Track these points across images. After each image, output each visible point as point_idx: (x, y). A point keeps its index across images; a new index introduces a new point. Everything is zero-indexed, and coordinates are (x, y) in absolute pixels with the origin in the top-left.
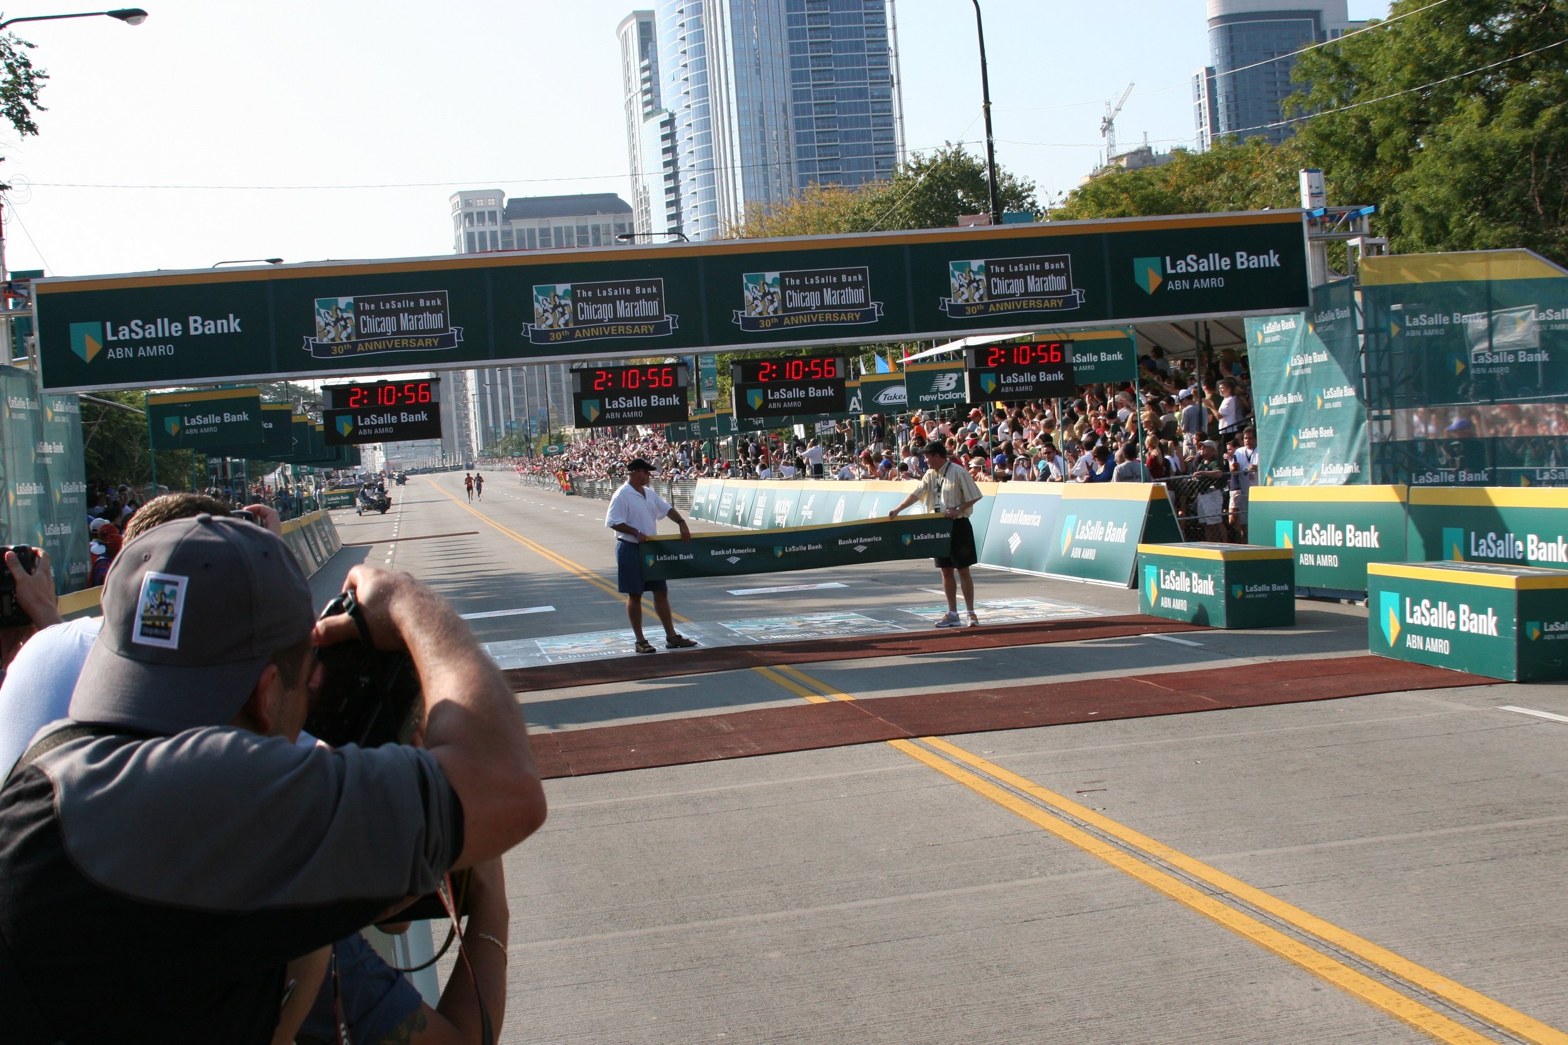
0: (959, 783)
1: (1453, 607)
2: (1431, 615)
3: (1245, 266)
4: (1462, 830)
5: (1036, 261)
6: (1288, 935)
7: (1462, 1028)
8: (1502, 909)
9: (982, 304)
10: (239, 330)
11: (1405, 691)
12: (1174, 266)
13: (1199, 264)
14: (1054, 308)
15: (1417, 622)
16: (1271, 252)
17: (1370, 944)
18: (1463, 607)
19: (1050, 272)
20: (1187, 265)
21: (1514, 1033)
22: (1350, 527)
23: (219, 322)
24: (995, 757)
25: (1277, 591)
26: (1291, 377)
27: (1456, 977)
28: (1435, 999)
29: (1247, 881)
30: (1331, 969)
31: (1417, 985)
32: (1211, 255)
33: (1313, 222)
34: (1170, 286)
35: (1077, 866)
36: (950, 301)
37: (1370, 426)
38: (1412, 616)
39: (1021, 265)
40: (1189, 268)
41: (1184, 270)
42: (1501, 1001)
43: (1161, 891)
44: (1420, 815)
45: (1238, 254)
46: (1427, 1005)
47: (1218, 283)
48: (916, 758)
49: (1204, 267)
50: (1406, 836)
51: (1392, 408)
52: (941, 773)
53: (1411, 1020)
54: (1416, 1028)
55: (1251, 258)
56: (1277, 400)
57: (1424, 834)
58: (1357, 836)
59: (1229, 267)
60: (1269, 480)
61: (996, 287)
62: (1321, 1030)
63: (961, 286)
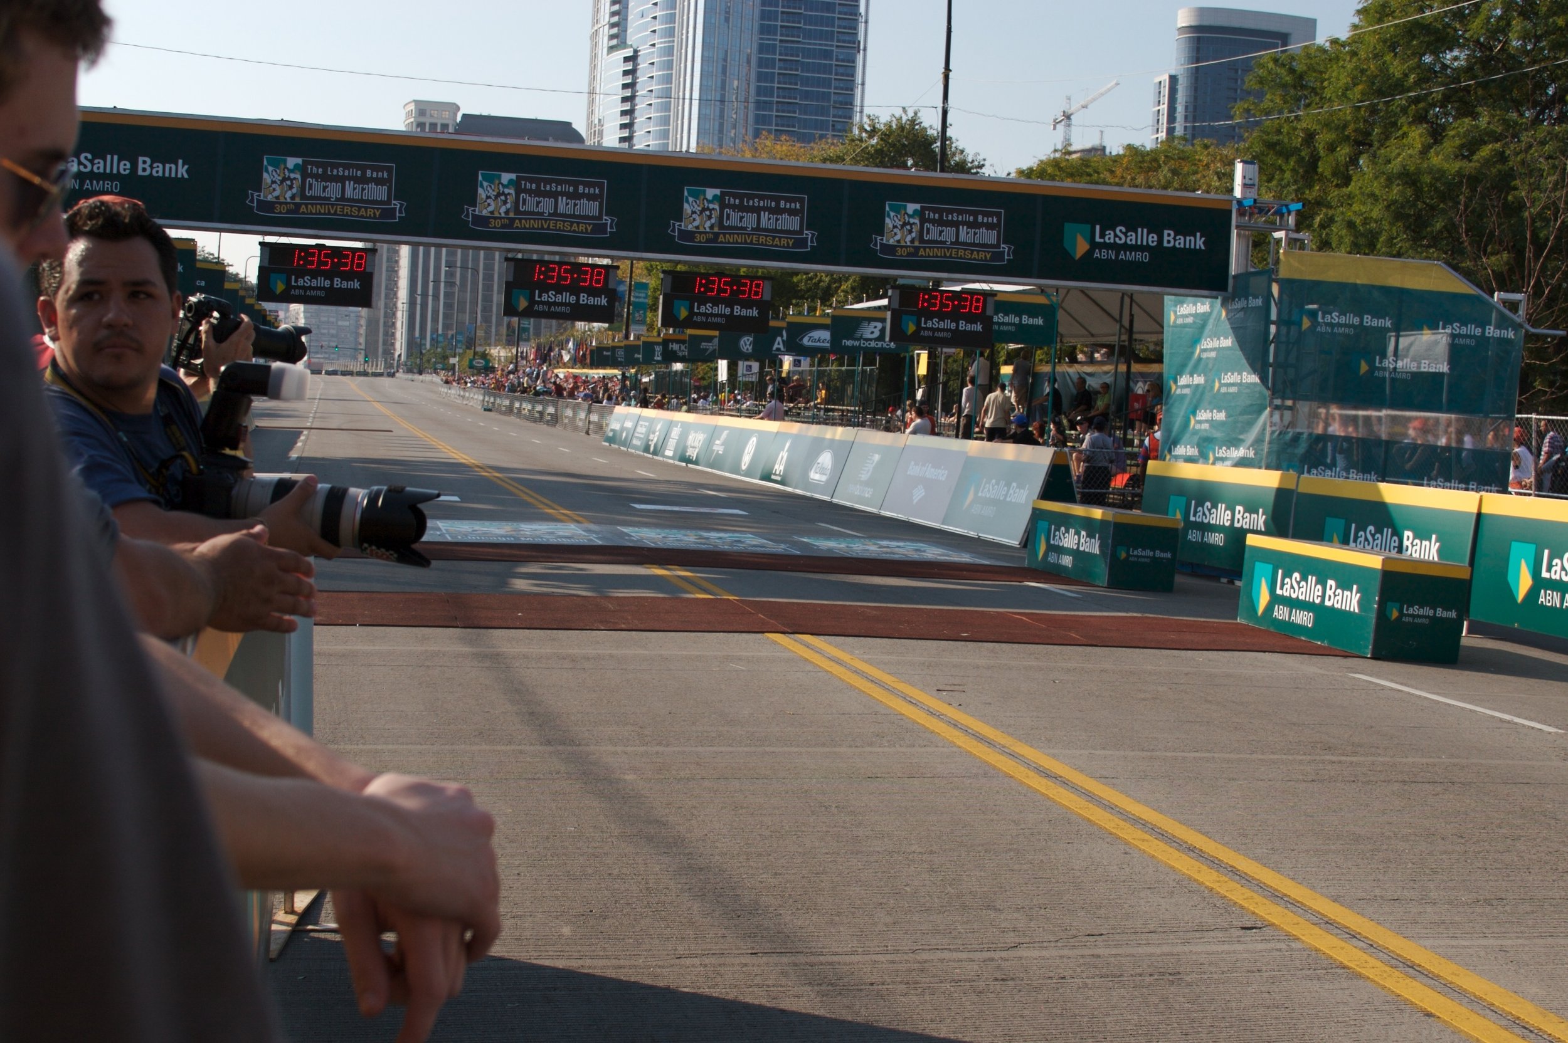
0: (827, 671)
1: (1322, 582)
2: (1299, 588)
3: (1171, 245)
4: (1290, 757)
5: (971, 213)
6: (1111, 813)
7: (1252, 894)
8: (1312, 816)
9: (913, 247)
10: (186, 176)
11: (1265, 652)
12: (1102, 236)
13: (1126, 237)
14: (981, 260)
15: (1286, 594)
16: (1198, 234)
17: (1184, 827)
18: (1331, 582)
19: (982, 225)
20: (1116, 236)
21: (1298, 902)
22: (1239, 508)
23: (167, 166)
24: (865, 656)
25: (1159, 558)
26: (1200, 359)
27: (1257, 859)
28: (1234, 872)
29: (1082, 771)
30: (1143, 840)
31: (1219, 860)
32: (1140, 230)
33: (1242, 212)
34: (1097, 254)
35: (925, 743)
36: (882, 240)
37: (1271, 415)
38: (1282, 588)
39: (955, 215)
40: (1117, 239)
41: (1112, 241)
42: (1293, 879)
43: (999, 769)
44: (1254, 743)
45: (1166, 232)
46: (1226, 875)
47: (1143, 257)
48: (789, 649)
49: (1131, 240)
50: (1238, 756)
51: (1294, 399)
52: (811, 662)
53: (1208, 884)
54: (1211, 890)
55: (1178, 237)
56: (1184, 380)
57: (1254, 756)
58: (1191, 751)
59: (1155, 243)
60: (1168, 457)
61: (928, 233)
62: (1124, 881)
63: (895, 227)
